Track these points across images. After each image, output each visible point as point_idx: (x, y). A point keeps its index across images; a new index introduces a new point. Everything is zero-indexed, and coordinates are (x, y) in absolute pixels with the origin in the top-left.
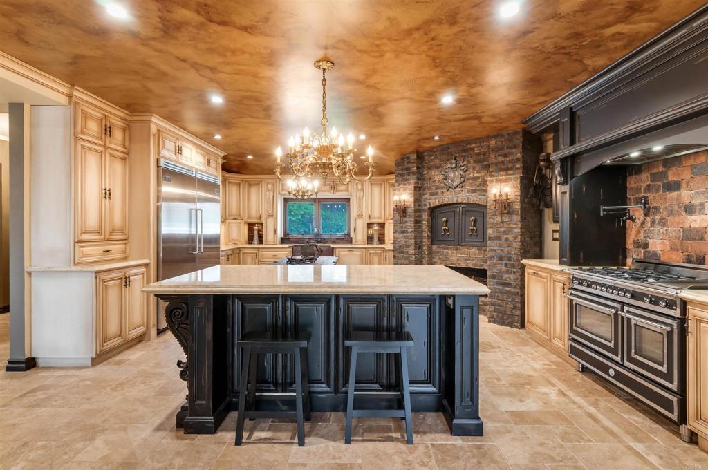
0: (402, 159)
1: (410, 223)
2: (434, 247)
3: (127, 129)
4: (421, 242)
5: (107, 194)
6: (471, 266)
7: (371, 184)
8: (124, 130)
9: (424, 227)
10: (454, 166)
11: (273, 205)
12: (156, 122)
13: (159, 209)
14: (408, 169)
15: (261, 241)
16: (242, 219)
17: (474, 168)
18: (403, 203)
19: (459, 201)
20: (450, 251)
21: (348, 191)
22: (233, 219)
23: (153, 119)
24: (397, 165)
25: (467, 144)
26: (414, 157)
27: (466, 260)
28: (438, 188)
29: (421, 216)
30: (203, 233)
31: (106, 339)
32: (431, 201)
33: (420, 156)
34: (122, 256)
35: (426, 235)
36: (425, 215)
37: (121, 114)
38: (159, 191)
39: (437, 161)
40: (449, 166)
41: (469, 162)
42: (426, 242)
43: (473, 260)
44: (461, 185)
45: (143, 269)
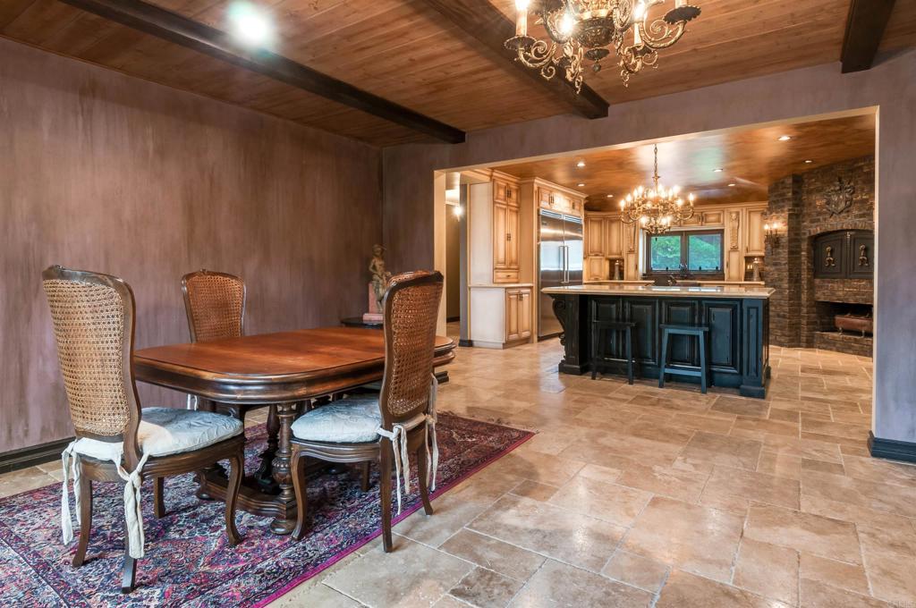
0: (776, 184)
1: (784, 254)
2: (817, 281)
3: (519, 190)
4: (799, 275)
5: (508, 237)
6: (861, 302)
7: (750, 212)
8: (517, 191)
9: (803, 258)
10: (838, 188)
11: (634, 240)
12: (538, 182)
13: (539, 247)
14: (783, 195)
15: (622, 277)
16: (604, 256)
17: (862, 190)
18: (774, 233)
19: (845, 227)
20: (835, 286)
21: (719, 221)
22: (595, 255)
23: (536, 181)
24: (771, 191)
25: (855, 163)
26: (789, 181)
27: (855, 295)
28: (819, 214)
29: (799, 247)
30: (570, 269)
31: (510, 333)
32: (812, 229)
33: (798, 180)
34: (516, 280)
35: (805, 267)
36: (804, 246)
37: (515, 180)
38: (539, 232)
39: (818, 184)
40: (832, 188)
41: (856, 183)
42: (805, 275)
43: (863, 295)
44: (847, 210)
45: (529, 290)
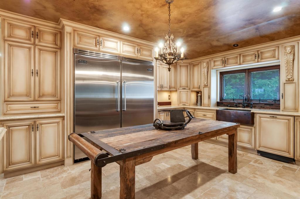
11: (208, 77)
16: (190, 89)
21: (274, 58)
22: (183, 89)
31: (10, 164)
